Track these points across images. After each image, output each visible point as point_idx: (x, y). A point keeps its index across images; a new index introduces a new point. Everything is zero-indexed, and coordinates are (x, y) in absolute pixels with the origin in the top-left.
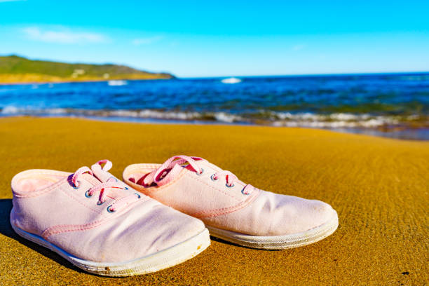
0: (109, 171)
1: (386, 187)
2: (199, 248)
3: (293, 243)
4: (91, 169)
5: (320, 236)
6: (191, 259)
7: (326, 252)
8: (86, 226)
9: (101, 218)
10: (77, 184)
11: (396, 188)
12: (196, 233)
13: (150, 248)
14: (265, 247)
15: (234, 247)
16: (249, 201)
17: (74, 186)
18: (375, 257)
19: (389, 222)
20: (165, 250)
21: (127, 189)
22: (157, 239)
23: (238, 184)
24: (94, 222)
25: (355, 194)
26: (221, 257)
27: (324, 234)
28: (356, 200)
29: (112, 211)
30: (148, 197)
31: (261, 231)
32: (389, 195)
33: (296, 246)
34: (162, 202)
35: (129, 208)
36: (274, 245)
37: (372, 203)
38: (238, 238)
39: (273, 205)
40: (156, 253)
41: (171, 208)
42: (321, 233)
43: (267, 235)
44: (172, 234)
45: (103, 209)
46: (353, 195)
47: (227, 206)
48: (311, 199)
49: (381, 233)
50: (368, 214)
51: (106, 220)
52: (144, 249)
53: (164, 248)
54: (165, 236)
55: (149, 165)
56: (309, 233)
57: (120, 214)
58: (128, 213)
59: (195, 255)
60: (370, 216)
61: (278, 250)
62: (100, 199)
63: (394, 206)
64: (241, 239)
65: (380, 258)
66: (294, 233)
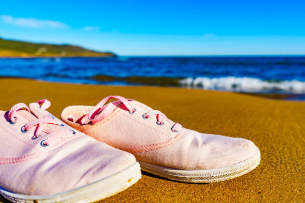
0: (47, 110)
1: (291, 132)
2: (129, 181)
3: (219, 177)
4: (28, 106)
5: (245, 170)
6: (122, 192)
7: (249, 185)
8: (18, 159)
9: (33, 151)
10: (13, 120)
11: (298, 132)
12: (127, 166)
13: (79, 181)
14: (193, 181)
15: (163, 181)
16: (179, 137)
17: (10, 121)
18: (296, 190)
19: (300, 159)
20: (95, 183)
21: (63, 125)
22: (88, 172)
23: (168, 123)
24: (26, 155)
25: (266, 137)
26: (151, 190)
27: (249, 168)
28: (268, 142)
29: (46, 145)
30: (83, 134)
31: (190, 166)
32: (294, 137)
33: (222, 179)
34: (96, 138)
35: (63, 143)
36: (201, 178)
37: (281, 144)
38: (167, 172)
39: (200, 142)
40: (85, 186)
41: (104, 144)
42: (245, 168)
43: (195, 169)
44: (103, 166)
45: (37, 143)
46: (264, 137)
47: (157, 142)
48: (234, 136)
49: (295, 168)
50: (280, 153)
51: (39, 154)
52: (74, 182)
53: (95, 181)
54: (96, 169)
55: (87, 107)
56: (235, 167)
57: (54, 148)
58: (61, 147)
59: (125, 188)
60: (282, 154)
61: (205, 183)
62: (35, 134)
63: (300, 146)
64: (170, 173)
65: (300, 191)
66: (220, 168)
